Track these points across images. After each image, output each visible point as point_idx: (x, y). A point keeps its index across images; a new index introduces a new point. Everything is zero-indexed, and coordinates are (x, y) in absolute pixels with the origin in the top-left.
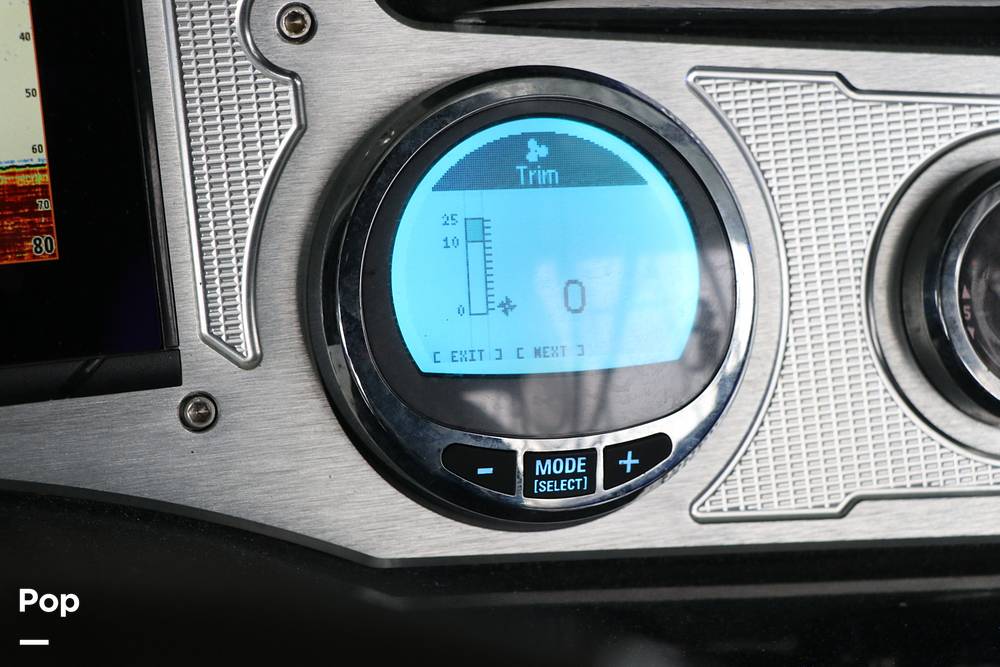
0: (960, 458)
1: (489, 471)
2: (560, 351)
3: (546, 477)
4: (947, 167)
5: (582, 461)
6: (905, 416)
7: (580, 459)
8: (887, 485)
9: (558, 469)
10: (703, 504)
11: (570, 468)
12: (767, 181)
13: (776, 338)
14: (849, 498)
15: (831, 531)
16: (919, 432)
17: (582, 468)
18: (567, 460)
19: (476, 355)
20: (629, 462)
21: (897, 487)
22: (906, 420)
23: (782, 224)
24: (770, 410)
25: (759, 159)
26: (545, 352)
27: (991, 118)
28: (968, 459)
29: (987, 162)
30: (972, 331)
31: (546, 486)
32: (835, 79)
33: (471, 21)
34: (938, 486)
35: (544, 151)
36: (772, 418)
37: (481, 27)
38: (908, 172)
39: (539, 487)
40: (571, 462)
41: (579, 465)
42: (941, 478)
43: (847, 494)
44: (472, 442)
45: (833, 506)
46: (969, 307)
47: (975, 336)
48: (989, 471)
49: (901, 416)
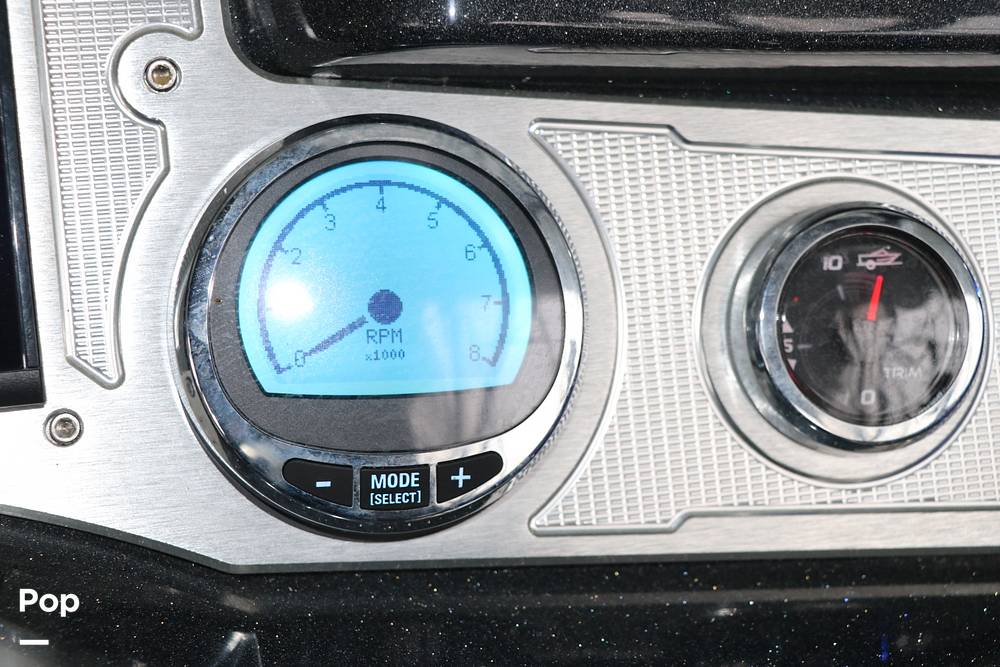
0: (784, 479)
1: (328, 484)
3: (382, 491)
5: (416, 477)
6: (732, 440)
7: (413, 474)
8: (716, 503)
9: (393, 483)
10: (541, 519)
11: (404, 482)
13: (612, 367)
14: (680, 514)
15: (662, 544)
16: (746, 455)
17: (416, 482)
18: (401, 475)
20: (461, 477)
21: (724, 505)
22: (734, 443)
27: (814, 169)
28: (792, 480)
30: (793, 363)
31: (381, 498)
32: (666, 131)
34: (764, 505)
38: (737, 216)
39: (374, 500)
40: (404, 477)
41: (413, 479)
42: (766, 497)
43: (677, 511)
44: (311, 458)
45: (665, 521)
46: (790, 341)
47: (796, 367)
48: (812, 491)
49: (729, 440)
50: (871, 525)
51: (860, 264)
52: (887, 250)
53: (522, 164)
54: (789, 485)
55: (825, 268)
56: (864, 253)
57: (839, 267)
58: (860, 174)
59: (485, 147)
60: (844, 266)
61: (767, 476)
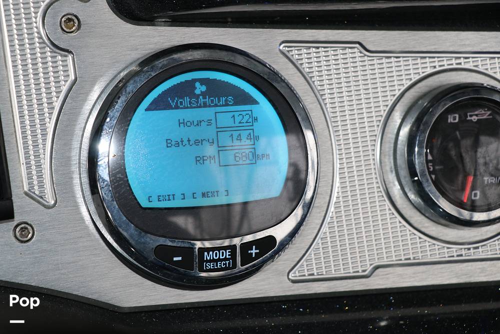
0: (430, 244)
1: (180, 258)
2: (216, 194)
3: (210, 261)
4: (418, 90)
5: (229, 252)
6: (400, 222)
7: (227, 251)
8: (392, 259)
9: (216, 256)
10: (295, 273)
11: (223, 256)
12: (323, 100)
13: (331, 183)
14: (372, 267)
15: (363, 285)
16: (408, 230)
17: (229, 255)
18: (221, 251)
19: (171, 197)
20: (254, 251)
21: (397, 260)
22: (401, 224)
23: (332, 123)
25: (319, 89)
26: (208, 195)
27: (441, 63)
28: (434, 244)
29: (440, 87)
30: (433, 177)
32: (357, 45)
33: (163, 20)
34: (419, 259)
35: (204, 88)
37: (169, 23)
38: (398, 93)
39: (206, 266)
40: (223, 253)
41: (227, 254)
42: (420, 255)
43: (371, 265)
44: (170, 244)
45: (364, 271)
46: (431, 164)
47: (435, 179)
48: (446, 250)
49: (398, 223)
50: (480, 268)
51: (469, 118)
52: (485, 111)
54: (432, 247)
55: (449, 121)
56: (471, 112)
57: (457, 120)
58: (467, 66)
60: (460, 117)
61: (420, 243)
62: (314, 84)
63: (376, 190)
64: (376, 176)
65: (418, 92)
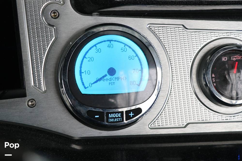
1: (98, 116)
3: (112, 118)
7: (119, 114)
8: (196, 120)
9: (114, 116)
10: (152, 125)
11: (117, 116)
12: (166, 50)
13: (169, 86)
14: (187, 123)
15: (182, 131)
16: (203, 108)
20: (131, 114)
21: (198, 121)
22: (200, 105)
23: (170, 60)
24: (168, 103)
25: (164, 45)
27: (220, 35)
28: (215, 114)
29: (218, 46)
30: (215, 84)
31: (112, 120)
32: (182, 26)
33: (96, 14)
34: (208, 120)
36: (168, 105)
37: (98, 15)
38: (200, 48)
39: (110, 120)
40: (117, 114)
41: (119, 115)
42: (209, 119)
43: (186, 122)
44: (94, 110)
45: (182, 125)
46: (214, 79)
47: (216, 85)
48: (220, 117)
49: (199, 104)
50: (236, 125)
51: (232, 59)
52: (239, 55)
53: (145, 35)
54: (214, 115)
55: (223, 60)
56: (233, 56)
57: (226, 60)
58: (232, 36)
59: (136, 31)
60: (227, 59)
61: (209, 113)
62: (162, 42)
63: (189, 89)
64: (189, 84)
65: (209, 47)
